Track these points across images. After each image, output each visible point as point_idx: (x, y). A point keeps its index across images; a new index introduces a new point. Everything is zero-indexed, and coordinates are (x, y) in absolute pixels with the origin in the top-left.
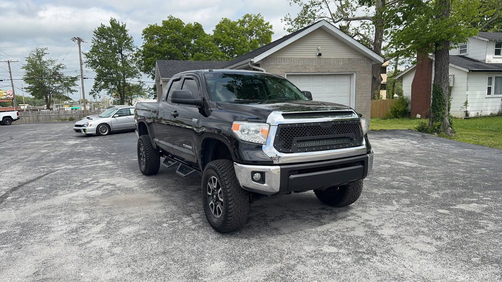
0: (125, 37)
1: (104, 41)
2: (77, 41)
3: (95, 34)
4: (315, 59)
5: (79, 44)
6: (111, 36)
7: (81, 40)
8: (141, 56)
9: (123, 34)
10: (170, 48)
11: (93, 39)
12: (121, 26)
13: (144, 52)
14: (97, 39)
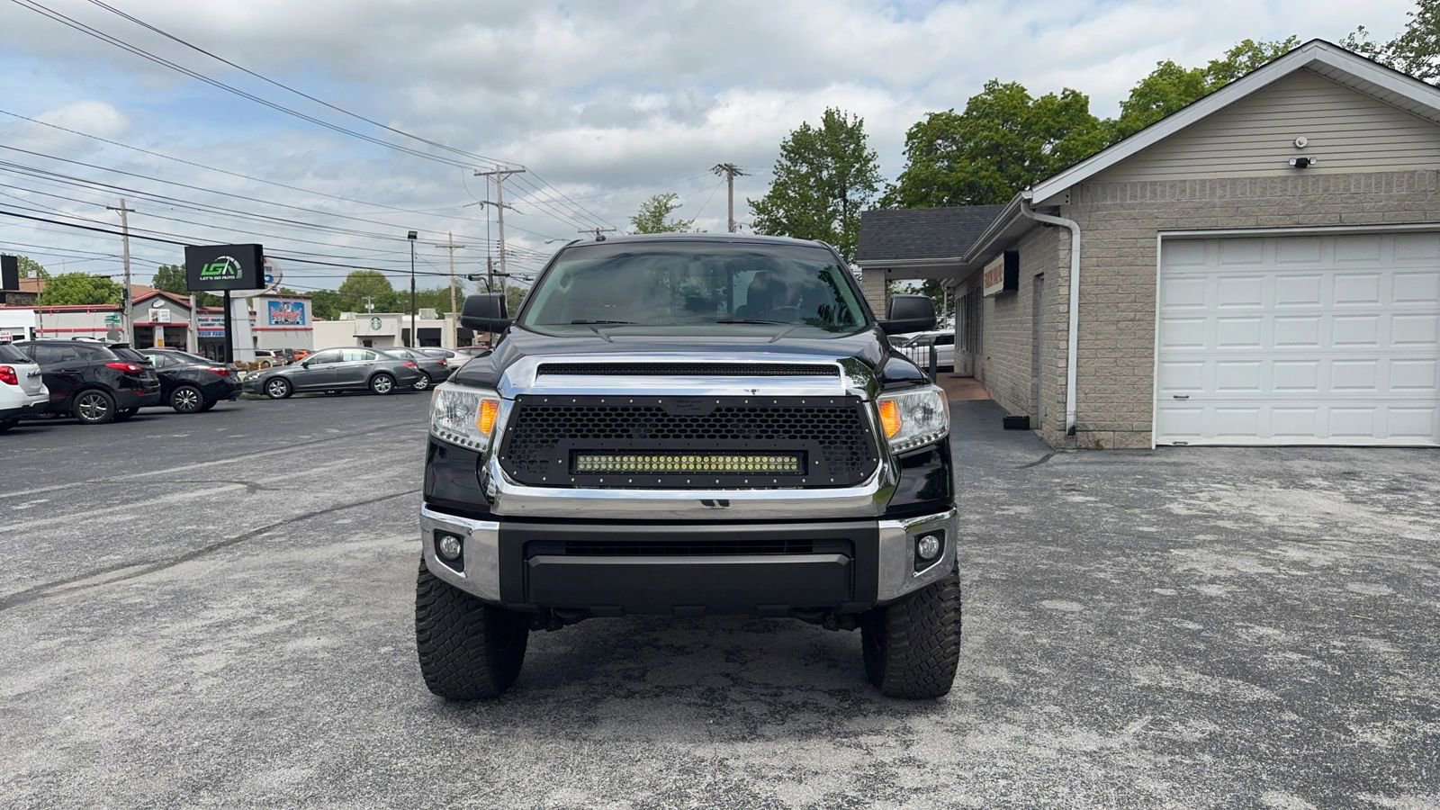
0: (858, 155)
1: (804, 169)
2: (725, 173)
3: (785, 153)
4: (1284, 179)
5: (730, 179)
6: (822, 154)
7: (735, 170)
8: (897, 202)
9: (852, 146)
10: (975, 173)
11: (777, 164)
12: (850, 126)
13: (903, 190)
14: (786, 162)
